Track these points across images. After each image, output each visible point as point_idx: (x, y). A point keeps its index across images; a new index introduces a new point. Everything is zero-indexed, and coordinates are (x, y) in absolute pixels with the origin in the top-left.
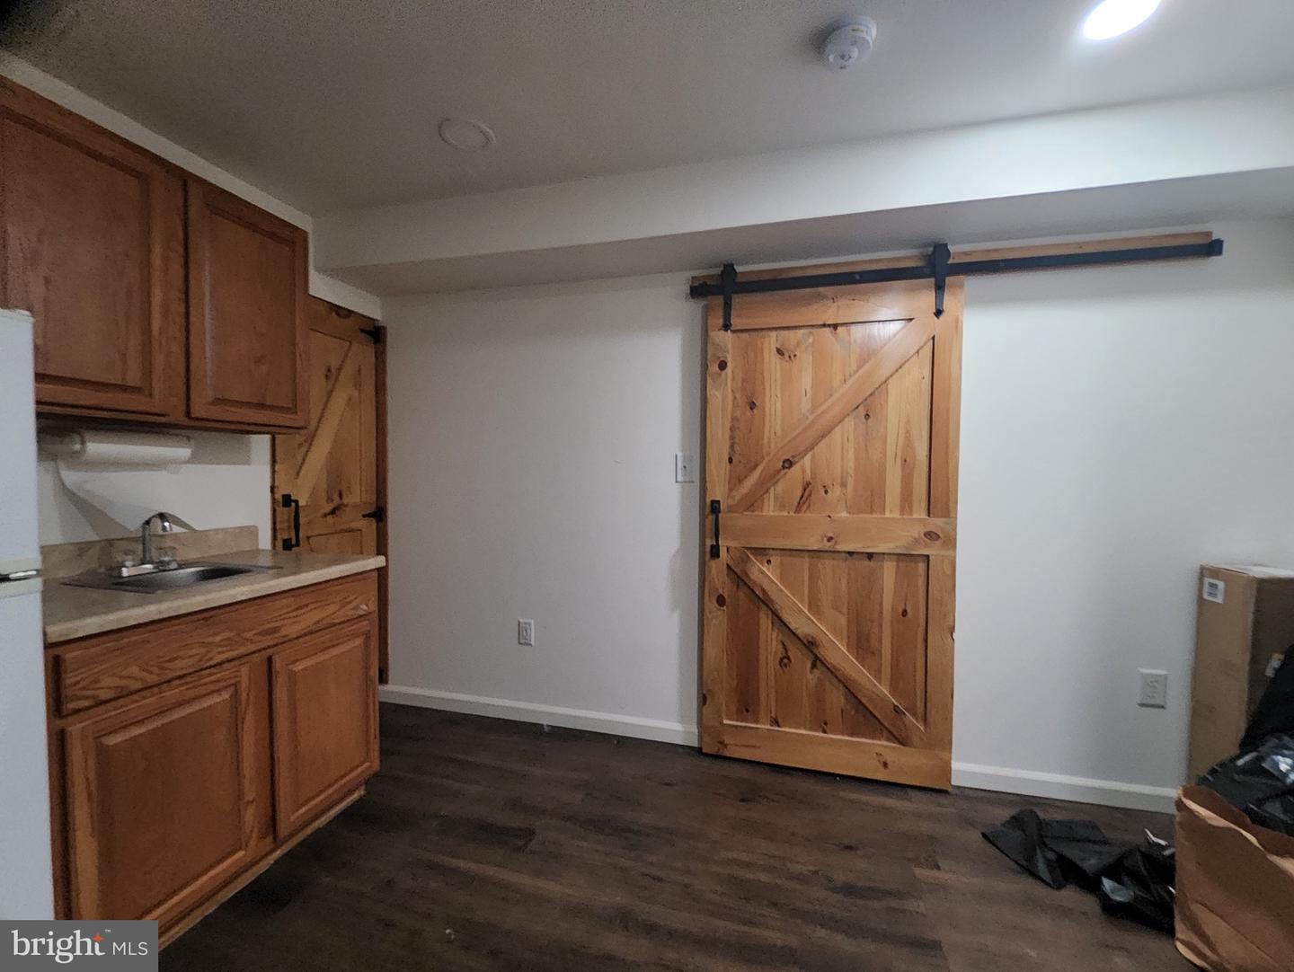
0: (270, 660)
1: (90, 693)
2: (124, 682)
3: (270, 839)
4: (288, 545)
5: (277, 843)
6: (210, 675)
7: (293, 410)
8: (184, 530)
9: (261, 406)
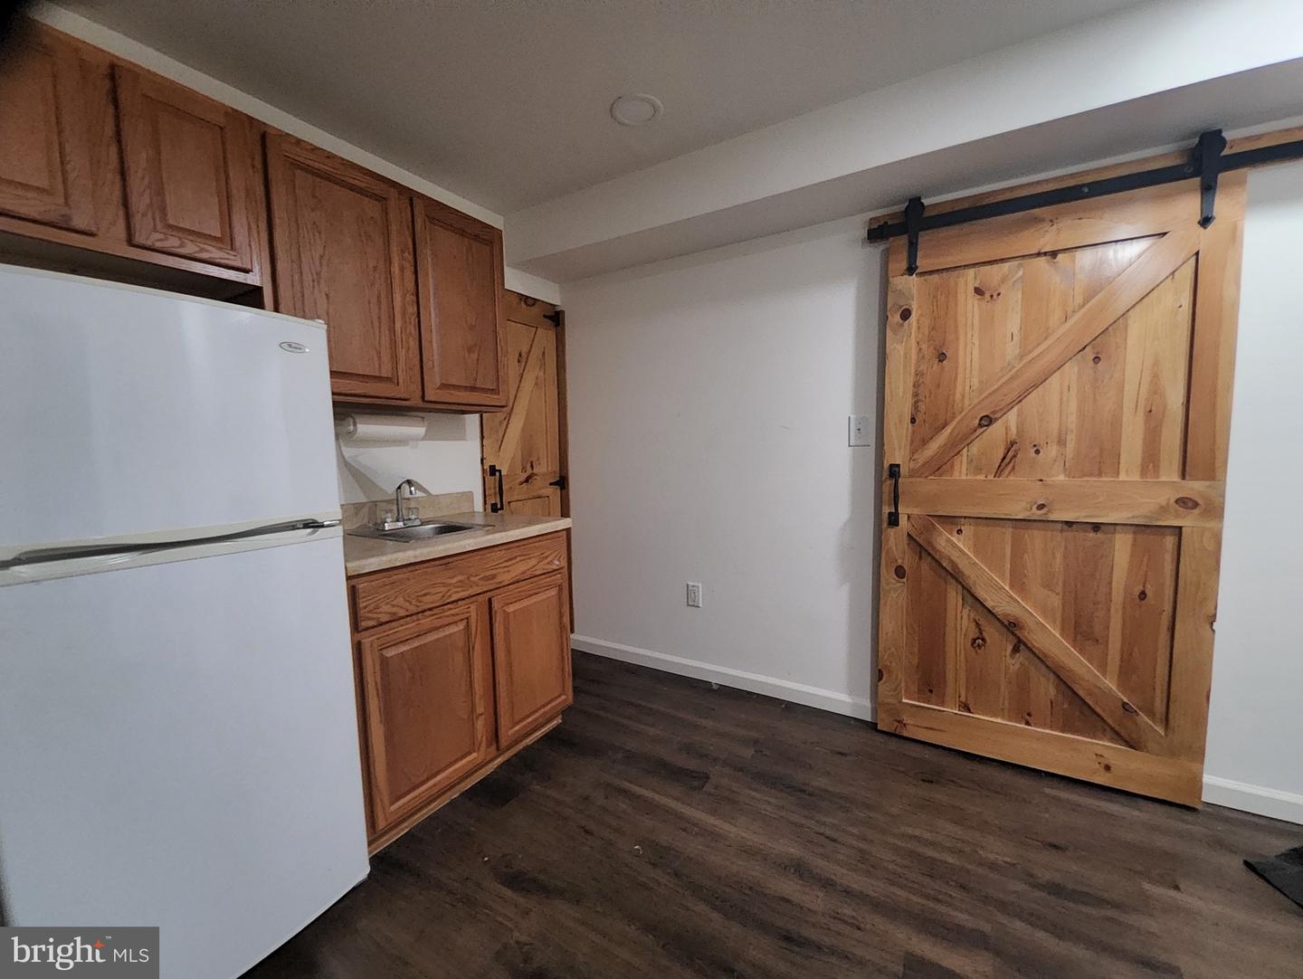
0: (490, 600)
1: (375, 615)
2: (395, 610)
3: (494, 747)
4: (495, 509)
5: (500, 751)
6: (450, 609)
7: (494, 391)
8: (424, 495)
9: (473, 389)
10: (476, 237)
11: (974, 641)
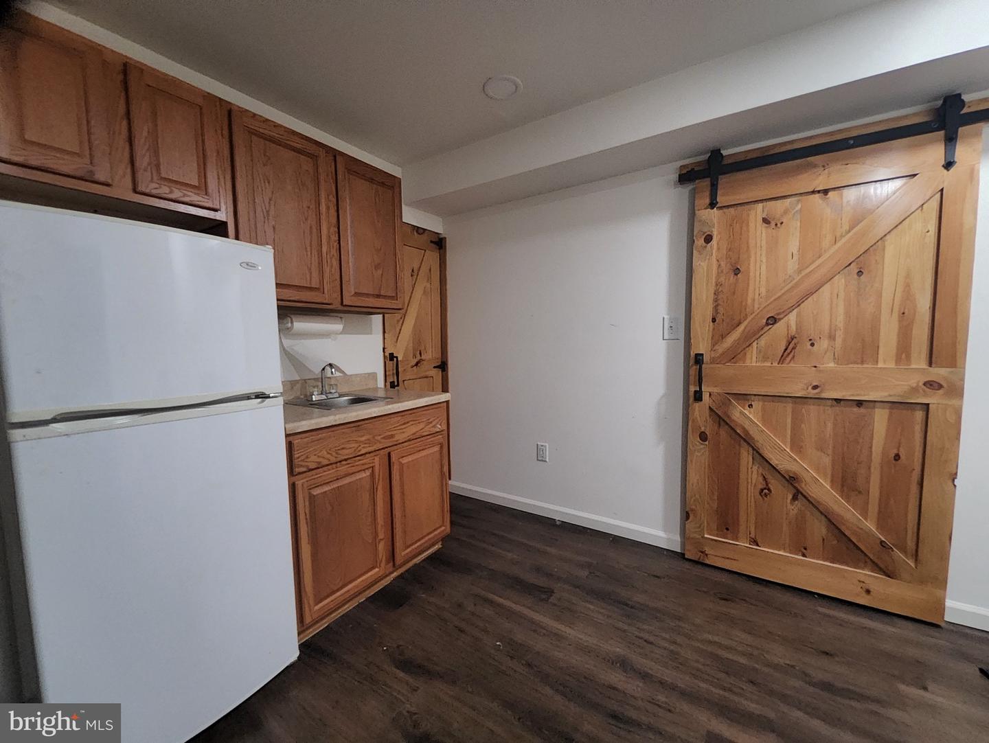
0: (389, 454)
1: (306, 464)
2: (320, 459)
3: (391, 564)
4: (393, 385)
5: (395, 567)
6: (360, 460)
7: (394, 298)
8: (341, 375)
9: (378, 296)
10: (383, 184)
11: (762, 490)
